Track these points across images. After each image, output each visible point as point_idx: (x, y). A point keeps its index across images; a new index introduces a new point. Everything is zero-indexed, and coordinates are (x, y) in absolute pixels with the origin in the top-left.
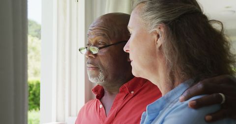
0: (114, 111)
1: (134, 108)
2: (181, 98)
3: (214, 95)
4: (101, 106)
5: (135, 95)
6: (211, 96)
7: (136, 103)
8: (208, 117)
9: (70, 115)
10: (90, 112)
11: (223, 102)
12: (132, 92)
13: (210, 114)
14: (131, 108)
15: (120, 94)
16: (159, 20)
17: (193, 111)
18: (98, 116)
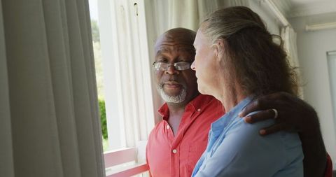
0: (181, 130)
1: (201, 126)
2: (240, 113)
3: (267, 111)
4: (168, 127)
5: (201, 113)
6: (264, 111)
7: (204, 121)
8: (262, 132)
9: (140, 139)
10: (158, 135)
11: (276, 117)
12: (199, 110)
13: (264, 129)
14: (199, 126)
15: (187, 113)
16: (219, 35)
17: (249, 126)
18: (166, 138)
